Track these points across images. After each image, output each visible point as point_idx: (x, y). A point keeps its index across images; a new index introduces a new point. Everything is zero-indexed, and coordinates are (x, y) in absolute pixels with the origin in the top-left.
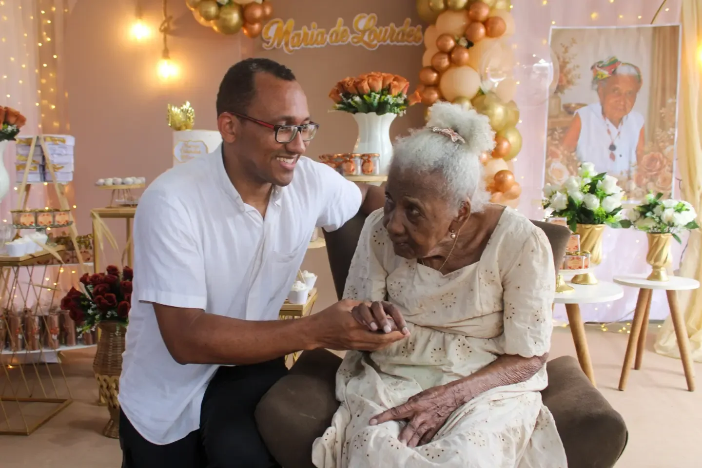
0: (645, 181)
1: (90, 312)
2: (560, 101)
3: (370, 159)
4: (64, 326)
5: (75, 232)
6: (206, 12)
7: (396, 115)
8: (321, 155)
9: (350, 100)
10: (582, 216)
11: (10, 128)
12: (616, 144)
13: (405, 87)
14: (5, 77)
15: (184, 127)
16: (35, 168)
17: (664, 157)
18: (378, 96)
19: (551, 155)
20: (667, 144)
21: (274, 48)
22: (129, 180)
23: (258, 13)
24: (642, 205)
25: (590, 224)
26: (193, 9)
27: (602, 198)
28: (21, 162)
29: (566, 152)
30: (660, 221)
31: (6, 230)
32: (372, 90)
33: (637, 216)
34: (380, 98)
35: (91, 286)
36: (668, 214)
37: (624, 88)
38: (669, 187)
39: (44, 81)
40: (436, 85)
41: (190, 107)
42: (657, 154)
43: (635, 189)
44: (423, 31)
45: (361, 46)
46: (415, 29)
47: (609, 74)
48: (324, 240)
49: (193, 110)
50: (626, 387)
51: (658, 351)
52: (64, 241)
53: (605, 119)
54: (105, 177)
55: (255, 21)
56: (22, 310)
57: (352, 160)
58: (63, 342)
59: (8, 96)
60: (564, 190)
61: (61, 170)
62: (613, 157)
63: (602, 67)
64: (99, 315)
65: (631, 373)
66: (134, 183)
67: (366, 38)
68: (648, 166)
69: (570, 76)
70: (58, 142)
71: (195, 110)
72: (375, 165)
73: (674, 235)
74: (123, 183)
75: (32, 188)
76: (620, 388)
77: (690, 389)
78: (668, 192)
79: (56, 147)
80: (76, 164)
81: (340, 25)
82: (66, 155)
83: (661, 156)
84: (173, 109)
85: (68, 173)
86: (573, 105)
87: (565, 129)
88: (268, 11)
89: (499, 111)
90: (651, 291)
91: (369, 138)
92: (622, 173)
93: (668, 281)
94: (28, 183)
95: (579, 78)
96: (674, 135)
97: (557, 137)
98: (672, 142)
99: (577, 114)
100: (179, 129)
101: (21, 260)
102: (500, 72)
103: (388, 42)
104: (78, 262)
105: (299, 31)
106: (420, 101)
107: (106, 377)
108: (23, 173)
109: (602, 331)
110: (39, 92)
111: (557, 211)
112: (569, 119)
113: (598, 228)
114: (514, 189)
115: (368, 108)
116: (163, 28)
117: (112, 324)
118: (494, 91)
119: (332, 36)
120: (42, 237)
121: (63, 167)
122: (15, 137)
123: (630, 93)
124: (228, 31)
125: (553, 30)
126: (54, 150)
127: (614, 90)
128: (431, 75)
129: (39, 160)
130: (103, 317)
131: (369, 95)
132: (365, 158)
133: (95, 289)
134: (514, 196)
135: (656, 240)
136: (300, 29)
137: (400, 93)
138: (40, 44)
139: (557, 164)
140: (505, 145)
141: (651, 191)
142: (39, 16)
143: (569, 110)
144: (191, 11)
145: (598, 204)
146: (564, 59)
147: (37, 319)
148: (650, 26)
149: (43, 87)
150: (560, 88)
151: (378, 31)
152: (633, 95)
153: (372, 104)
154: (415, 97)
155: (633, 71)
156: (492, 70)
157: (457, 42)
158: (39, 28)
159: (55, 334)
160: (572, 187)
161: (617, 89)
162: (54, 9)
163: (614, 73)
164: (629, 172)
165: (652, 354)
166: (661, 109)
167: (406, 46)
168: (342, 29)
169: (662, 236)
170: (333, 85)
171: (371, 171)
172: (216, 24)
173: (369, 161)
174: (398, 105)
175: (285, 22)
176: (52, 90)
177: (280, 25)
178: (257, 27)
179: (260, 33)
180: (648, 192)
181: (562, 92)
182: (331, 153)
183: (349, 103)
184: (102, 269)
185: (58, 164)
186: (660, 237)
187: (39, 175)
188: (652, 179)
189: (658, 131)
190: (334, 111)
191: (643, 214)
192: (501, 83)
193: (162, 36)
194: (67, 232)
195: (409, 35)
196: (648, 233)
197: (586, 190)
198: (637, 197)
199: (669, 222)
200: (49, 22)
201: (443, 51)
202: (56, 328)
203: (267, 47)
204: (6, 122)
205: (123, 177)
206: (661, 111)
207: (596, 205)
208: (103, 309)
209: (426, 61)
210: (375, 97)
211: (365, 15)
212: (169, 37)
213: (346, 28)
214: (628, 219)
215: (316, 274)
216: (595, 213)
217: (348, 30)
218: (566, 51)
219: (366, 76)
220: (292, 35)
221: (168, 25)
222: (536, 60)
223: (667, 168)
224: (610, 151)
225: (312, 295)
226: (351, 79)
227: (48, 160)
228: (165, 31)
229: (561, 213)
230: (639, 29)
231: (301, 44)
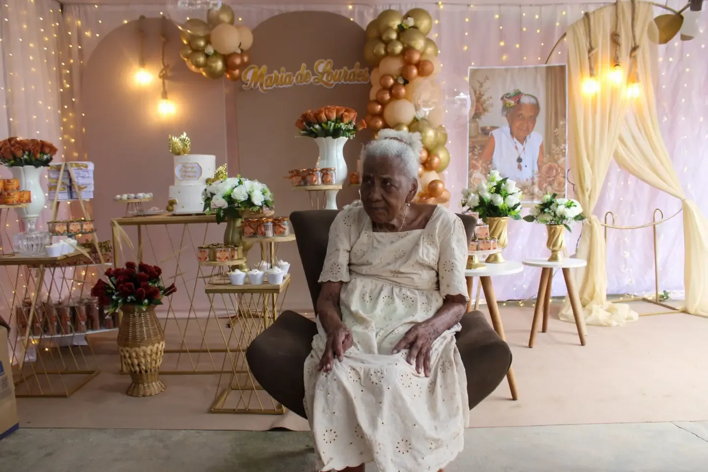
0: (545, 185)
1: (114, 297)
2: (478, 126)
3: (328, 172)
4: (90, 314)
5: (96, 239)
6: (196, 61)
7: (347, 138)
8: (290, 170)
9: (311, 128)
10: (491, 211)
11: (45, 157)
12: (522, 157)
13: (354, 117)
14: (35, 117)
15: (182, 153)
16: (64, 188)
17: (559, 166)
18: (333, 124)
19: (472, 167)
20: (561, 156)
21: (252, 88)
22: (141, 195)
23: (238, 61)
24: (541, 203)
25: (498, 216)
26: (185, 59)
27: (505, 197)
28: (53, 184)
29: (484, 165)
30: (555, 216)
31: (45, 237)
32: (329, 119)
33: (538, 212)
34: (335, 125)
35: (114, 278)
36: (561, 209)
37: (526, 113)
38: (563, 189)
39: (65, 120)
40: (381, 115)
41: (186, 136)
42: (553, 164)
43: (538, 192)
44: (370, 72)
45: (321, 86)
46: (363, 71)
47: (515, 103)
48: (295, 235)
49: (189, 139)
50: (534, 345)
51: (561, 319)
52: (88, 245)
53: (513, 138)
54: (121, 194)
55: (235, 67)
56: (57, 303)
57: (314, 173)
58: (90, 327)
59: (38, 132)
60: (477, 192)
61: (84, 190)
62: (520, 167)
63: (509, 98)
64: (121, 300)
65: (538, 336)
66: (144, 198)
67: (324, 79)
68: (547, 173)
69: (485, 106)
70: (82, 167)
71: (190, 139)
72: (332, 177)
73: (565, 225)
74: (135, 198)
75: (60, 205)
76: (530, 346)
77: (583, 344)
78: (563, 193)
79: (80, 171)
80: (95, 185)
81: (303, 69)
82: (88, 177)
83: (556, 165)
84: (173, 138)
85: (90, 192)
86: (488, 128)
87: (483, 147)
88: (246, 59)
89: (430, 133)
90: (551, 269)
91: (327, 157)
92: (527, 180)
93: (563, 261)
94: (58, 201)
95: (492, 106)
96: (565, 149)
97: (477, 153)
98: (564, 155)
99: (492, 134)
100: (179, 154)
101: (59, 259)
102: (430, 103)
103: (343, 81)
104: (100, 262)
105: (271, 75)
106: (366, 127)
107: (128, 348)
108: (55, 193)
109: (519, 306)
110: (62, 128)
111: (472, 208)
112: (486, 138)
113: (504, 220)
114: (444, 195)
115: (326, 133)
116: (161, 74)
117: (131, 307)
118: (426, 118)
119: (297, 78)
120: (73, 241)
121: (86, 187)
122: (49, 164)
123: (531, 117)
124: (214, 75)
125: (470, 69)
126: (79, 174)
127: (519, 116)
128: (377, 107)
129: (67, 182)
130: (125, 302)
131: (327, 124)
132: (324, 171)
133: (118, 279)
134: (444, 201)
135: (553, 230)
136: (272, 73)
137: (350, 121)
138: (62, 90)
139: (477, 174)
140: (436, 160)
141: (548, 192)
142: (60, 68)
143: (485, 132)
144: (184, 61)
145: (502, 202)
146: (480, 92)
147: (69, 310)
148: (545, 65)
149: (64, 125)
150: (476, 115)
151: (334, 73)
152: (533, 120)
153: (328, 130)
154: (362, 125)
155: (533, 101)
156: (424, 102)
157: (396, 81)
158: (60, 77)
159: (83, 321)
160: (482, 189)
161: (521, 114)
162: (72, 61)
163: (518, 102)
164: (533, 178)
165: (558, 321)
166: (555, 129)
167: (356, 84)
168: (305, 71)
169: (557, 226)
170: (299, 117)
171: (329, 181)
172: (205, 71)
173: (327, 174)
174: (349, 131)
175: (259, 68)
176: (72, 126)
177: (256, 70)
178: (237, 72)
179: (239, 77)
180: (547, 193)
181: (479, 118)
182: (297, 168)
183: (311, 130)
184: (121, 265)
185: (82, 185)
186: (556, 227)
187: (67, 194)
188: (550, 184)
189: (554, 146)
190: (300, 136)
191: (542, 211)
192: (430, 112)
193: (161, 81)
194: (90, 240)
195: (359, 76)
196: (547, 225)
197: (492, 191)
198: (539, 198)
199: (561, 216)
200: (68, 72)
201: (385, 88)
202: (84, 316)
203: (245, 88)
204: (43, 152)
205: (136, 193)
206: (555, 131)
207: (501, 202)
208: (124, 295)
209: (373, 96)
210: (331, 125)
211: (324, 60)
212: (166, 82)
213: (309, 71)
214: (531, 214)
215: (289, 263)
216: (500, 208)
217: (311, 73)
218: (481, 86)
219: (323, 109)
220: (265, 78)
221: (166, 72)
222: (458, 93)
223: (561, 175)
224: (518, 163)
225: (287, 279)
226: (312, 112)
227: (75, 182)
228: (163, 77)
229: (475, 209)
230: (536, 68)
231: (273, 85)
